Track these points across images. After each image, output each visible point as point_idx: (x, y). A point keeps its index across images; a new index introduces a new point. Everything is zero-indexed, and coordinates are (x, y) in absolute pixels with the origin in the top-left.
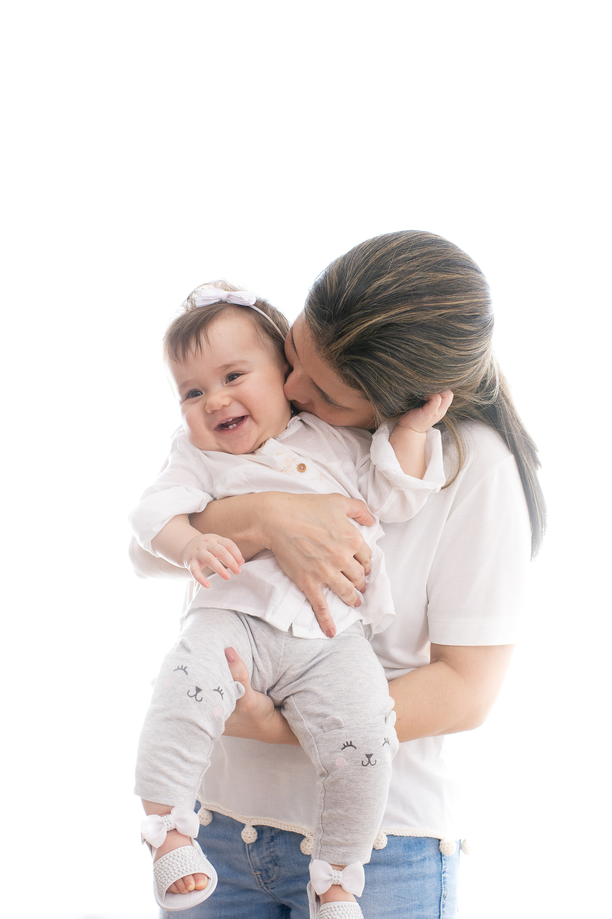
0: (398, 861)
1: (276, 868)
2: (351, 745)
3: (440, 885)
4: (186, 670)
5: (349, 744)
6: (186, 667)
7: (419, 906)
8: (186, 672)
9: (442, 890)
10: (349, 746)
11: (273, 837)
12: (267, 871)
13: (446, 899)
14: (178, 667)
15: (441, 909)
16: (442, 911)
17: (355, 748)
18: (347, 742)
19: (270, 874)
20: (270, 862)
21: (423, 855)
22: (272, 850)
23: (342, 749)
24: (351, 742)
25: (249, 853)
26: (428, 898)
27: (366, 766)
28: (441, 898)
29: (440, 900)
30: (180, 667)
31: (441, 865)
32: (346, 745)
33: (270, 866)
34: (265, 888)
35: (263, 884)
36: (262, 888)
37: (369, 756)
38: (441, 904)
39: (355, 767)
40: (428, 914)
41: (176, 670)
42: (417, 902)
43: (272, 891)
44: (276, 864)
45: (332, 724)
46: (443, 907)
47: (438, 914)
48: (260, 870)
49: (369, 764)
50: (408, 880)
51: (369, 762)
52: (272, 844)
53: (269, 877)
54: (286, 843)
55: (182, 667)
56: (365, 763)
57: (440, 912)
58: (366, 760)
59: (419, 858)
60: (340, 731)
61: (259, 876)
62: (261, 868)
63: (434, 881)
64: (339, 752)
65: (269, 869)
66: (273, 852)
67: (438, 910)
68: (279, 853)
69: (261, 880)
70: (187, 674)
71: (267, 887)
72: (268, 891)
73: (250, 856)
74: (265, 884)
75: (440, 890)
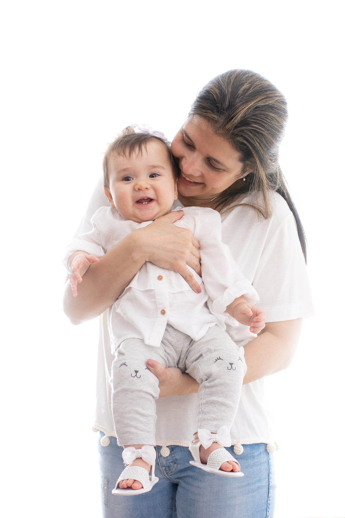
0: (248, 456)
1: (175, 465)
2: (220, 359)
3: (268, 467)
4: (126, 364)
5: (219, 358)
6: (125, 363)
7: (259, 480)
8: (126, 365)
9: (269, 470)
10: (219, 359)
11: (173, 448)
12: (169, 467)
13: (272, 474)
14: (121, 365)
15: (270, 480)
16: (270, 482)
17: (222, 360)
18: (217, 358)
19: (171, 468)
20: (172, 462)
21: (260, 452)
22: (173, 456)
23: (215, 362)
24: (219, 357)
25: (159, 458)
26: (263, 475)
27: (230, 370)
28: (269, 474)
29: (269, 475)
30: (122, 364)
31: (268, 456)
32: (217, 359)
33: (171, 464)
34: (167, 475)
35: (165, 473)
36: (165, 475)
37: (231, 364)
38: (270, 478)
39: (223, 371)
40: (263, 484)
41: (120, 366)
42: (258, 479)
43: (171, 477)
44: (175, 463)
45: (207, 351)
46: (271, 479)
47: (268, 483)
48: (165, 467)
49: (232, 369)
50: (252, 466)
51: (232, 367)
52: (173, 452)
53: (170, 470)
54: (181, 451)
55: (123, 364)
56: (230, 368)
57: (269, 482)
58: (230, 367)
59: (258, 453)
60: (212, 354)
61: (164, 470)
62: (166, 465)
63: (266, 464)
64: (213, 364)
65: (171, 465)
66: (173, 457)
67: (268, 481)
68: (177, 457)
69: (165, 472)
70: (127, 366)
71: (168, 475)
72: (168, 477)
73: (159, 459)
74: (167, 473)
75: (268, 470)
